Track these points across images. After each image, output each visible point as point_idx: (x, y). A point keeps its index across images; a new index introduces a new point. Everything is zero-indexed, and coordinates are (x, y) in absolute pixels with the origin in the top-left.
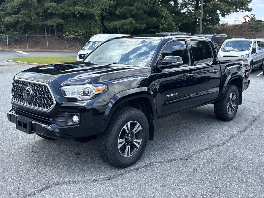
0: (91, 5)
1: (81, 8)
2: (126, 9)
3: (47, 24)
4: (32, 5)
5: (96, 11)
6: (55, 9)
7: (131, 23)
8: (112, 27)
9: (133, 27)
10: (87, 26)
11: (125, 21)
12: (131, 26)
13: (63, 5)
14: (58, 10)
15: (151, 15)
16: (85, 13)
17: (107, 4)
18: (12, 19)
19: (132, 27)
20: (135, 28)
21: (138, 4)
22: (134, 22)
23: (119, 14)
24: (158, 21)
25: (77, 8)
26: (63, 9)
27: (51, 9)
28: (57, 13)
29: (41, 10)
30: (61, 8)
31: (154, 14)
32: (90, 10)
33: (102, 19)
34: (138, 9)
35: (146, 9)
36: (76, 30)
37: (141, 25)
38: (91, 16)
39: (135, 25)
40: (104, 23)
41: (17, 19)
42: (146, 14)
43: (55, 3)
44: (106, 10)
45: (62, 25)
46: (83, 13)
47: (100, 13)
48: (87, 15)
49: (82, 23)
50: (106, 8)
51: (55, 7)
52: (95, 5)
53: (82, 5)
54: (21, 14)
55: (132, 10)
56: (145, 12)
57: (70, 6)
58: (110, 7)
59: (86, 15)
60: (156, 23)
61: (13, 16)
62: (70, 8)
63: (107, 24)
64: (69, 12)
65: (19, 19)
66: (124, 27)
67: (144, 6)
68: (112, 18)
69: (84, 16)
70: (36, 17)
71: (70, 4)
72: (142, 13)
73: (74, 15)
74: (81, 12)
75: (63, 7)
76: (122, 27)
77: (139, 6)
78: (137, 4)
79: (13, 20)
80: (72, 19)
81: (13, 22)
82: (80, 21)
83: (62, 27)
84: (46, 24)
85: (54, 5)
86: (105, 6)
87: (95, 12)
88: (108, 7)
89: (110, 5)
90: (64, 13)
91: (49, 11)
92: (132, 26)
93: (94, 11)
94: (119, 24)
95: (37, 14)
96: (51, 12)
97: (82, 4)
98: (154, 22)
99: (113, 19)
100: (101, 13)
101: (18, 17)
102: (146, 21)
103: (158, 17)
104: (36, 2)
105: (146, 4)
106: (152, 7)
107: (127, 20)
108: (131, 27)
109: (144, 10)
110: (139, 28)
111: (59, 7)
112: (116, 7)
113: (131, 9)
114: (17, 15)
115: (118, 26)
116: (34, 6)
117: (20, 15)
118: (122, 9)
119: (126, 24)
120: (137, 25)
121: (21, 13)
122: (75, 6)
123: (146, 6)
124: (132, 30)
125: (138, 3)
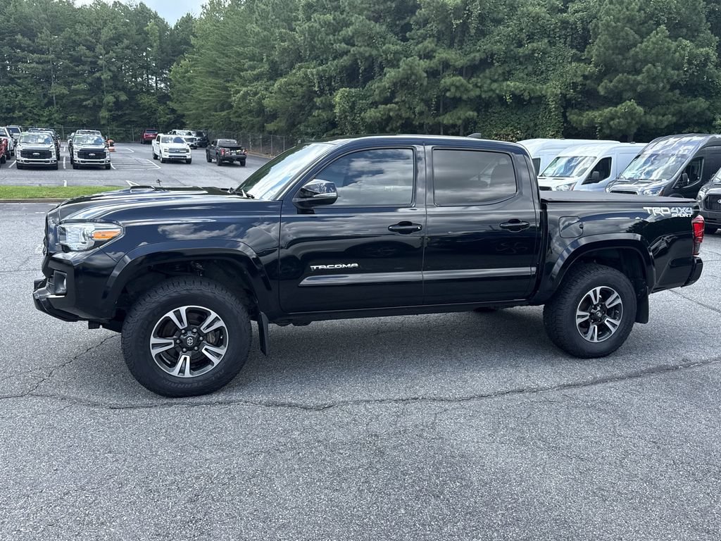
0: (544, 75)
1: (518, 84)
2: (622, 82)
3: (443, 121)
4: (417, 83)
5: (552, 89)
6: (462, 89)
7: (631, 113)
8: (583, 124)
9: (637, 123)
10: (528, 124)
11: (615, 108)
12: (629, 119)
13: (479, 80)
14: (467, 90)
15: (696, 93)
16: (526, 94)
17: (579, 72)
18: (378, 114)
19: (634, 122)
20: (642, 126)
21: (652, 68)
22: (640, 109)
23: (606, 93)
24: (712, 108)
25: (508, 86)
26: (478, 89)
27: (453, 89)
28: (465, 97)
29: (433, 94)
30: (476, 86)
31: (704, 89)
32: (537, 88)
33: (564, 105)
34: (654, 79)
35: (675, 78)
36: (502, 132)
37: (660, 118)
38: (540, 100)
39: (643, 119)
40: (567, 114)
41: (387, 113)
42: (677, 91)
43: (462, 76)
44: (575, 85)
45: (476, 123)
46: (522, 94)
47: (561, 93)
48: (531, 98)
49: (518, 117)
50: (575, 81)
51: (462, 85)
52: (552, 76)
53: (523, 78)
54: (396, 103)
55: (639, 83)
56: (674, 86)
57: (495, 81)
58: (585, 77)
59: (528, 98)
60: (707, 111)
61: (381, 107)
62: (495, 86)
63: (573, 117)
64: (490, 94)
65: (391, 114)
66: (611, 123)
67: (672, 72)
68: (589, 102)
69: (525, 101)
70: (424, 107)
71: (496, 77)
72: (664, 88)
73: (501, 99)
74: (517, 92)
75: (479, 84)
76: (608, 123)
77: (655, 73)
78: (650, 69)
79: (380, 115)
80: (498, 108)
81: (379, 119)
82: (514, 112)
83: (475, 128)
84: (441, 121)
85: (460, 80)
86: (575, 75)
87: (549, 90)
88: (581, 79)
89: (586, 73)
90: (480, 97)
91: (448, 94)
92: (632, 119)
93: (547, 88)
94: (601, 115)
95: (427, 102)
96: (452, 96)
97: (521, 75)
98: (698, 109)
99: (592, 105)
100: (564, 91)
101: (390, 110)
102: (676, 107)
103: (714, 97)
104: (425, 77)
105: (678, 67)
106: (696, 74)
107: (619, 107)
108: (631, 122)
109: (671, 81)
110: (655, 124)
111: (471, 86)
112: (599, 78)
113: (635, 80)
114: (388, 106)
115: (599, 120)
116: (421, 85)
117: (394, 105)
118: (611, 82)
119: (616, 115)
120: (648, 119)
121: (396, 100)
122: (507, 80)
123: (676, 72)
124: (634, 130)
125: (654, 65)
